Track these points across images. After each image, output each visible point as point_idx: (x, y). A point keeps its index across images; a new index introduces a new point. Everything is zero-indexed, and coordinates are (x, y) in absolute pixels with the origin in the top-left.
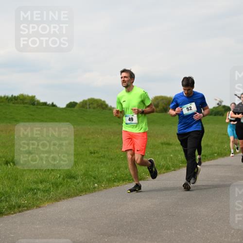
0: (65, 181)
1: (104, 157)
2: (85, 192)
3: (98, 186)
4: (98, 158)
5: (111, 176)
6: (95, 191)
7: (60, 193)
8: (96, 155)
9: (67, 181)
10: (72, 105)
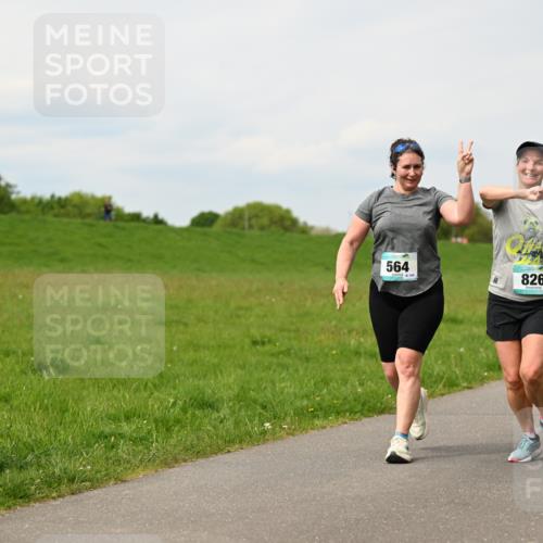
0: (188, 415)
1: (287, 353)
2: (240, 442)
3: (273, 429)
4: (273, 355)
5: (305, 402)
6: (265, 441)
7: (175, 446)
8: (268, 347)
9: (194, 415)
10: (205, 220)
